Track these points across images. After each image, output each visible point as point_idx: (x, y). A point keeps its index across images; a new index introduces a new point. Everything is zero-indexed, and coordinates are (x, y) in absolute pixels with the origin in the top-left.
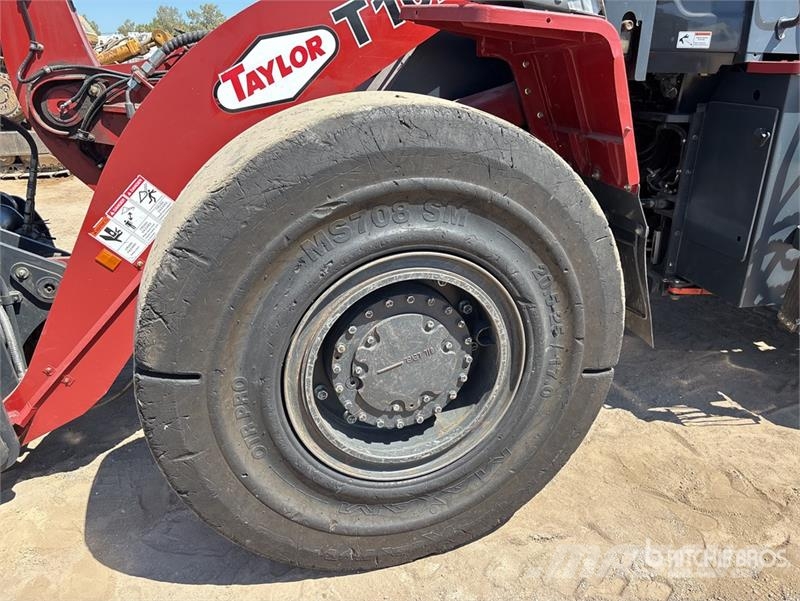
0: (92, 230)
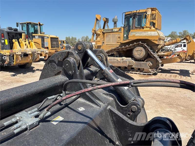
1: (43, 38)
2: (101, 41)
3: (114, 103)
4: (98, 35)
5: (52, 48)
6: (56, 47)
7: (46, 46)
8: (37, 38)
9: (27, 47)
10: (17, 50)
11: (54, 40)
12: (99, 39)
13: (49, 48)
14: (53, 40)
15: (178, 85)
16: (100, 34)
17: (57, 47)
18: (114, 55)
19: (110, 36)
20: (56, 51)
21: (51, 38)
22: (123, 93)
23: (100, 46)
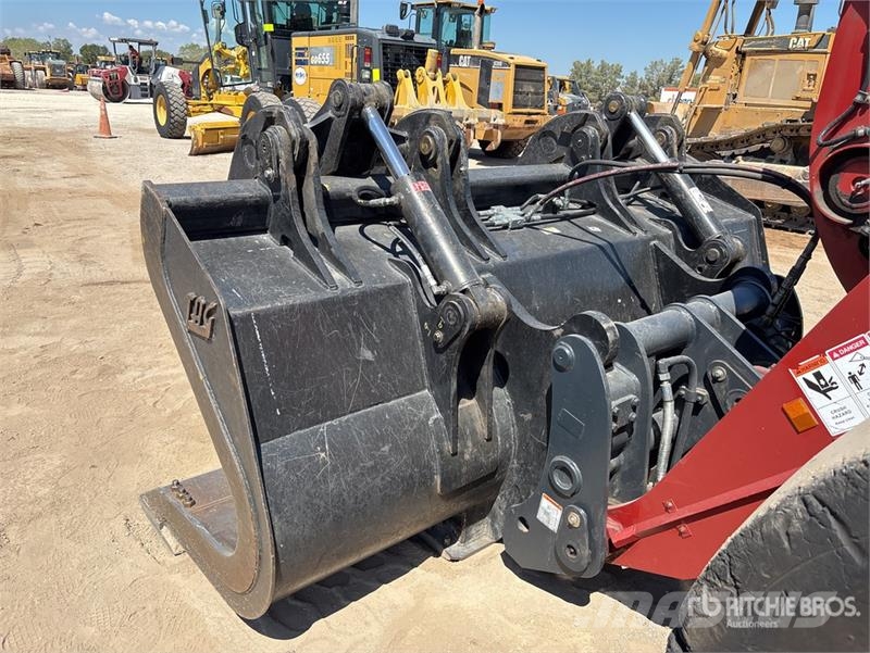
0: (795, 366)
1: (486, 66)
2: (727, 90)
3: (672, 240)
4: (714, 62)
5: (514, 106)
6: (531, 107)
7: (492, 99)
8: (465, 65)
9: (438, 99)
10: (406, 107)
11: (528, 74)
12: (717, 77)
13: (504, 107)
14: (523, 75)
15: (759, 176)
16: (725, 59)
17: (536, 107)
18: (773, 154)
19: (770, 67)
20: (527, 122)
21: (517, 66)
22: (697, 220)
23: (718, 111)
